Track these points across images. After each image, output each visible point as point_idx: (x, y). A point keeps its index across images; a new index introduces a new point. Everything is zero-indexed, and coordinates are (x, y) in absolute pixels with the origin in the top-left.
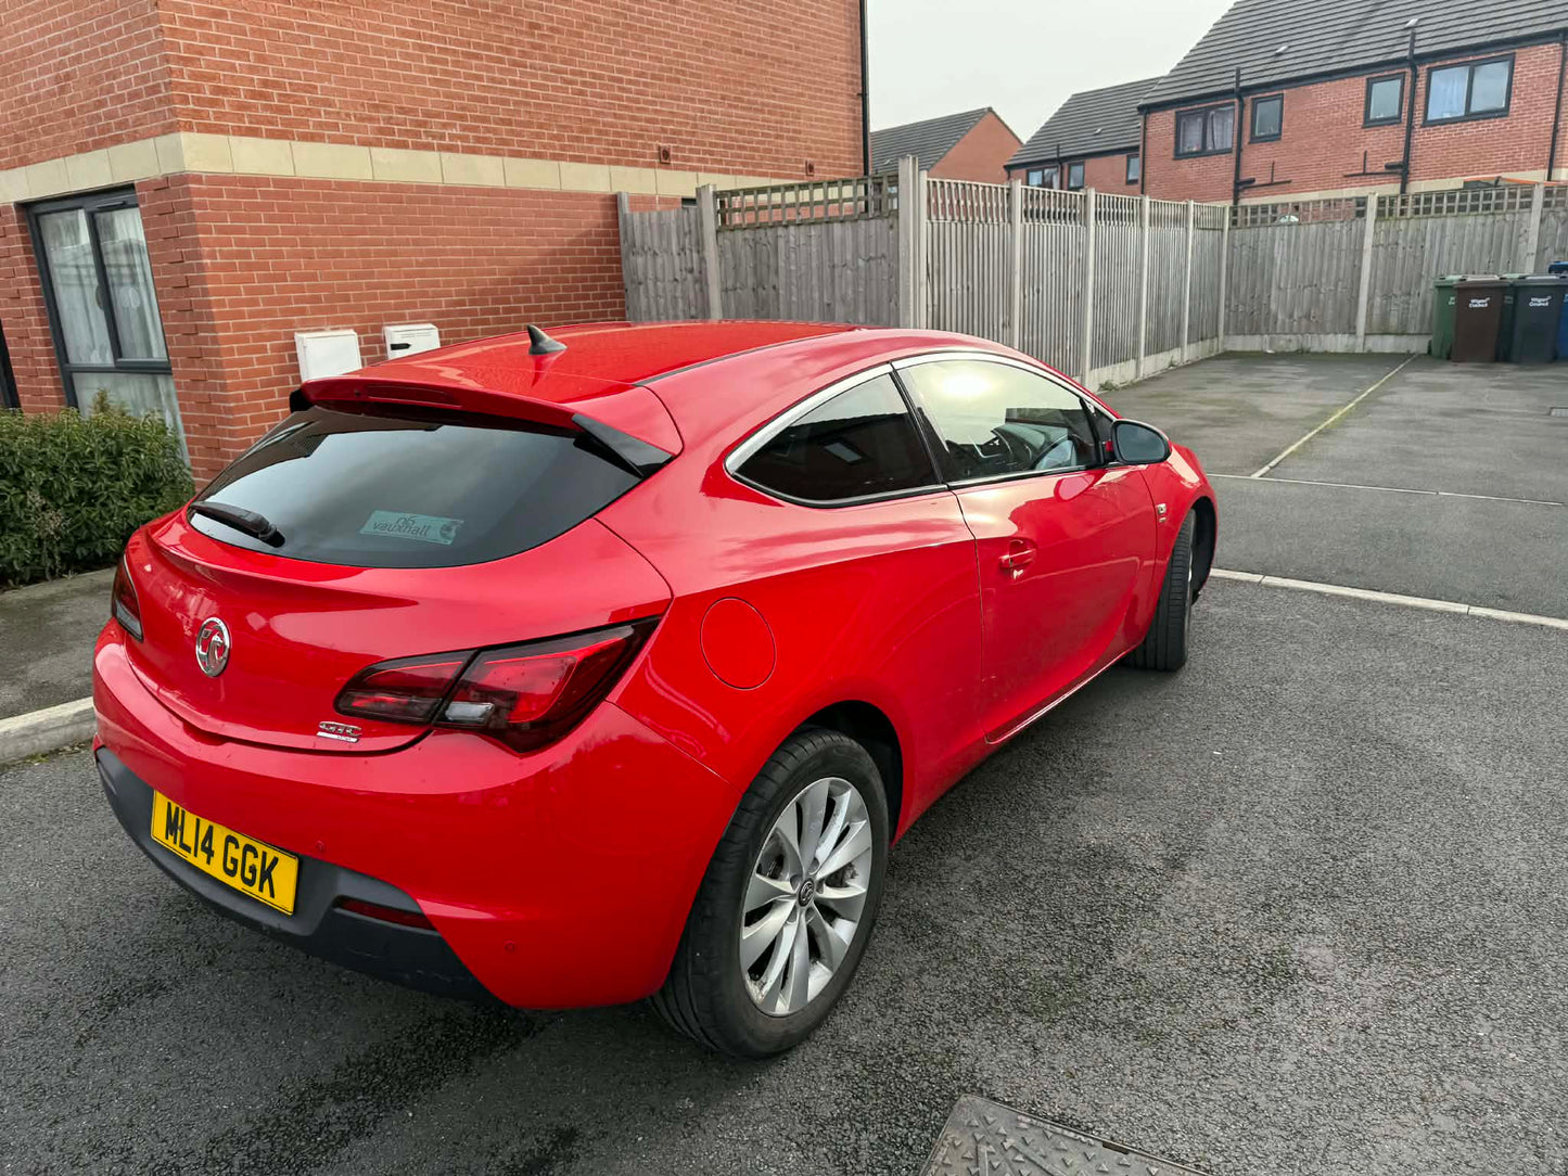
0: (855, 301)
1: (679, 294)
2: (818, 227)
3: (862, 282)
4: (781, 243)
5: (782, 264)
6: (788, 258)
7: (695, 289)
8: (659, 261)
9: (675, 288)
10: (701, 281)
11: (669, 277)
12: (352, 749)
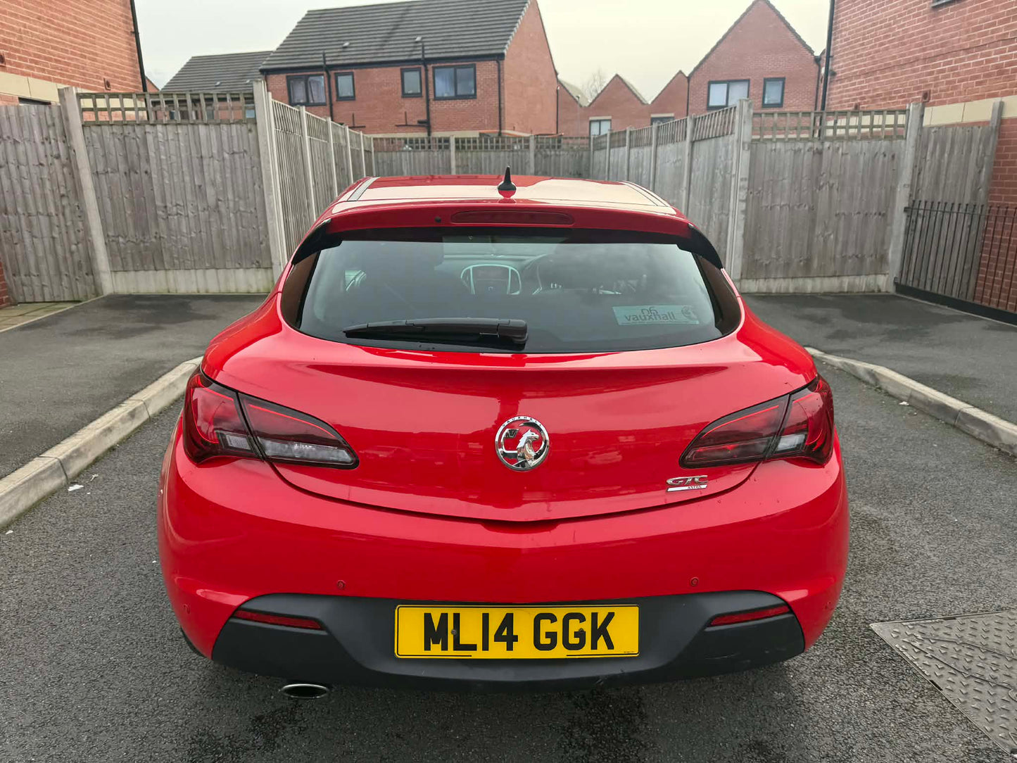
0: (224, 184)
1: (45, 176)
2: (184, 127)
3: (228, 170)
4: (150, 138)
5: (152, 154)
6: (158, 149)
7: (63, 174)
8: (21, 148)
9: (41, 173)
10: (70, 165)
11: (33, 161)
12: (703, 495)
